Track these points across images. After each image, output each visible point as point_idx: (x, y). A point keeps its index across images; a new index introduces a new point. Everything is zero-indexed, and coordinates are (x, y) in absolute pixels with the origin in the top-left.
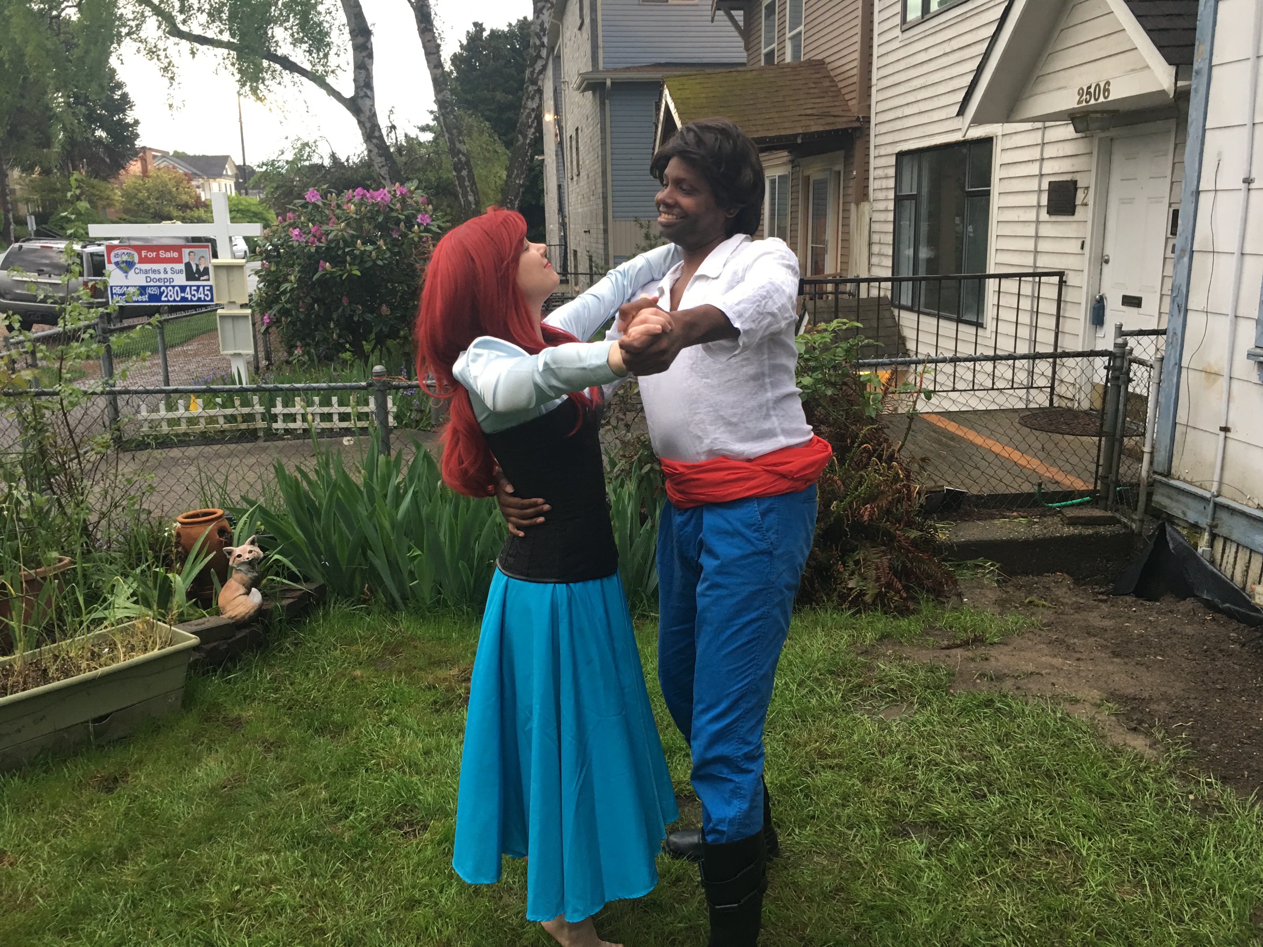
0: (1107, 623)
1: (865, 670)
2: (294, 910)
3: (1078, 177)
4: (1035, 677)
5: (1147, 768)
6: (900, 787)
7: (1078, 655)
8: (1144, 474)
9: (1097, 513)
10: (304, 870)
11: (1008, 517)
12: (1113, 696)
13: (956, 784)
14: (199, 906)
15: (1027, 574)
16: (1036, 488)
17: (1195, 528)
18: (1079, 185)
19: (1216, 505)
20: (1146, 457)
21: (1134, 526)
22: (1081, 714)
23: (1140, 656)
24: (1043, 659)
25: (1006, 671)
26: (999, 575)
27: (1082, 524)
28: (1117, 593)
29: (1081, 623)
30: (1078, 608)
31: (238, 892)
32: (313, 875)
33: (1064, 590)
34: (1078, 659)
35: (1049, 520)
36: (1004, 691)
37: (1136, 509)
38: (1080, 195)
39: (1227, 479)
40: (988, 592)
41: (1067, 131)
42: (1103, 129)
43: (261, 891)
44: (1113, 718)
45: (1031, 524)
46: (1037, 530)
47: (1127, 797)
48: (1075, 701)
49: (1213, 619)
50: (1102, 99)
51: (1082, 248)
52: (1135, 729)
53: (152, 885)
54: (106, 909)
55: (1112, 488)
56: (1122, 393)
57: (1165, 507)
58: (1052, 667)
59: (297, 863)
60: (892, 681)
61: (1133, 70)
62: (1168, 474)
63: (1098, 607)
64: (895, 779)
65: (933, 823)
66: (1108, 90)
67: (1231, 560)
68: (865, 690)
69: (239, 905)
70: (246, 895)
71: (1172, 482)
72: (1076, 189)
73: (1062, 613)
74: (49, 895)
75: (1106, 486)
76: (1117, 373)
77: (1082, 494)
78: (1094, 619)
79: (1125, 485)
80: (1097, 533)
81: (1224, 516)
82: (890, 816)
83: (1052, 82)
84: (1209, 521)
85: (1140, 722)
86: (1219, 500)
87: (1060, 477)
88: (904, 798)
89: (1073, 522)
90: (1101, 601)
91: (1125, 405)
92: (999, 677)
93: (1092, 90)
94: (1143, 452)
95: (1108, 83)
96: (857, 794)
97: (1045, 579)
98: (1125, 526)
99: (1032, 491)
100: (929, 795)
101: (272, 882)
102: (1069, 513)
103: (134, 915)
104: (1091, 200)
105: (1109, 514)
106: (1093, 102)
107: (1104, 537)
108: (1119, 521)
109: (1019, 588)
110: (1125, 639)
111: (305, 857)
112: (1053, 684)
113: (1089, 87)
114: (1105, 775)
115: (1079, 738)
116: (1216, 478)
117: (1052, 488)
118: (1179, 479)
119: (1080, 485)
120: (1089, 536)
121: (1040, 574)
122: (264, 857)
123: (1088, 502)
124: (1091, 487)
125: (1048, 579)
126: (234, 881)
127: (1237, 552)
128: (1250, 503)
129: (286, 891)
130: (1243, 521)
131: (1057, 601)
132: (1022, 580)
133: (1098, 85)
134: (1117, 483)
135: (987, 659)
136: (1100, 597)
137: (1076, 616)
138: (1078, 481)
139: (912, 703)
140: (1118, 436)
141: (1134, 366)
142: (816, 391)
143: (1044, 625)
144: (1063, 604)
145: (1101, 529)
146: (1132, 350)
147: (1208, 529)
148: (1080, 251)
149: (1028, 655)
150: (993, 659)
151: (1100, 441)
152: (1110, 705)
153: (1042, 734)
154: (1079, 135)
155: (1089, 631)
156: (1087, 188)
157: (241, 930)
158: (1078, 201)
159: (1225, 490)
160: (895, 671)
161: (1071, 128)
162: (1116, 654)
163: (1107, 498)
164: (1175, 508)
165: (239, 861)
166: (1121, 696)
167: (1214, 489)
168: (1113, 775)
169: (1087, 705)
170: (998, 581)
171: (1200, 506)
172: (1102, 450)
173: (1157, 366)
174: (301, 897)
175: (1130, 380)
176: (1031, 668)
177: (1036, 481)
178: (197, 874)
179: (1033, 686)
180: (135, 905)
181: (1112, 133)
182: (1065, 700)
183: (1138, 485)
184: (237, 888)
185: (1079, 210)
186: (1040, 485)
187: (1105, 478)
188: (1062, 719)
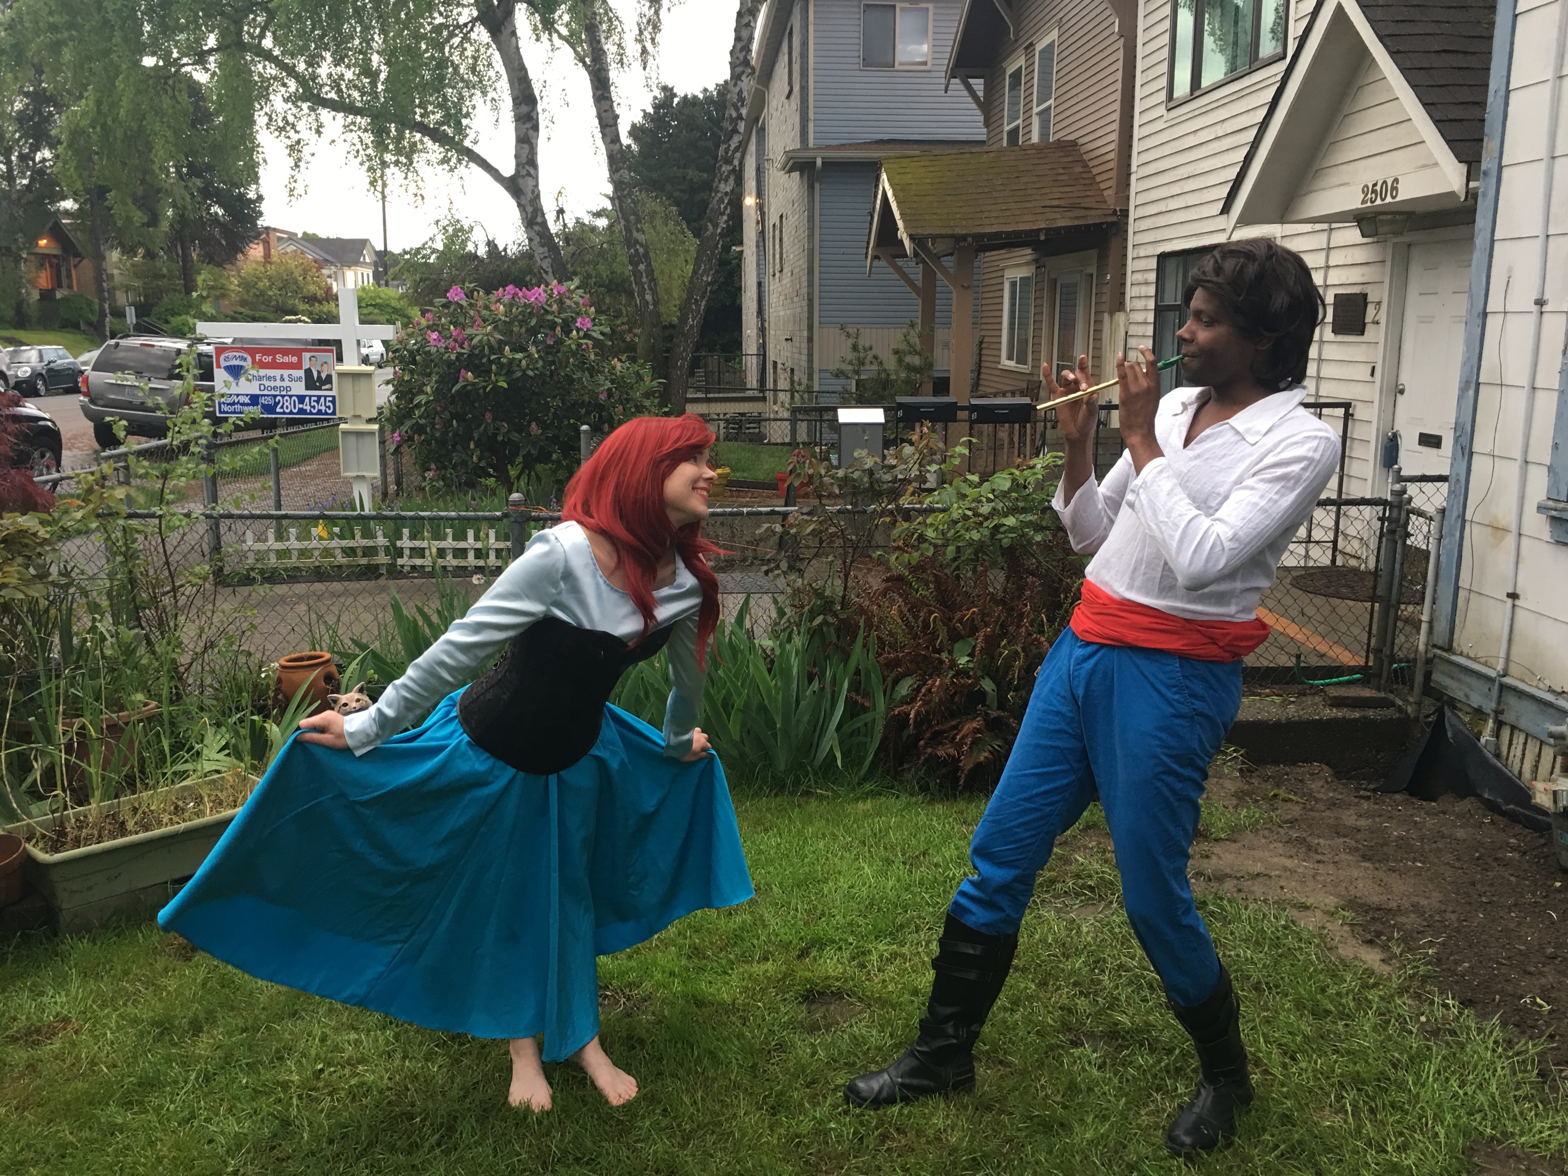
0: (1362, 823)
1: (1060, 863)
2: (381, 1092)
3: (1368, 290)
4: (1261, 879)
5: (1376, 985)
6: (1081, 993)
7: (1319, 857)
8: (1422, 647)
9: (1367, 693)
10: (394, 1051)
11: (1259, 695)
12: (1352, 904)
13: (1146, 992)
14: (278, 1083)
15: (1276, 763)
16: (1294, 660)
17: (1479, 712)
18: (1370, 299)
19: (1503, 687)
20: (1424, 627)
21: (1409, 709)
22: (1309, 922)
23: (1395, 861)
24: (1276, 860)
25: (1228, 871)
26: (1243, 763)
27: (1347, 706)
28: (1387, 790)
29: (1332, 821)
30: (1332, 804)
31: (321, 1071)
32: (404, 1058)
33: (1321, 783)
34: (1319, 862)
35: (1309, 700)
36: (1220, 893)
37: (1412, 689)
38: (1371, 311)
39: (1515, 655)
40: (1227, 784)
41: (1351, 234)
42: (1396, 233)
43: (347, 1071)
44: (1347, 928)
45: (1285, 704)
46: (1292, 711)
47: (1344, 1015)
48: (1304, 907)
49: (1492, 822)
50: (1389, 199)
51: (1372, 374)
52: (1370, 942)
53: (227, 1061)
54: (176, 1082)
55: (1386, 664)
56: (1399, 550)
57: (1446, 688)
58: (1285, 869)
59: (388, 1042)
60: (1090, 876)
61: (1425, 166)
62: (1449, 649)
63: (1357, 804)
64: (1076, 984)
65: (1114, 1034)
66: (1396, 189)
67: (1519, 753)
68: (1059, 886)
69: (321, 1084)
70: (331, 1074)
71: (1454, 658)
72: (1366, 304)
73: (1311, 810)
74: (115, 1066)
75: (1379, 660)
76: (1393, 526)
77: (1352, 670)
78: (1349, 818)
79: (1401, 661)
80: (1365, 718)
81: (1511, 700)
82: (1064, 1024)
83: (1333, 177)
84: (1493, 705)
85: (1379, 934)
86: (1507, 680)
87: (1323, 648)
88: (1082, 1003)
89: (1338, 702)
90: (1363, 797)
91: (1402, 564)
92: (1220, 878)
93: (1378, 188)
94: (1420, 621)
95: (1396, 180)
96: (1029, 998)
97: (1298, 770)
98: (1400, 709)
99: (1289, 664)
100: (1113, 1003)
101: (359, 1063)
102: (1333, 692)
103: (206, 1090)
104: (1383, 317)
105: (1382, 695)
106: (1379, 202)
107: (1373, 722)
108: (1393, 704)
109: (1266, 779)
110: (1381, 841)
111: (397, 1037)
112: (1282, 888)
113: (1375, 185)
114: (1323, 990)
115: (1301, 948)
116: (1503, 654)
117: (1314, 661)
118: (1461, 654)
119: (1347, 658)
120: (1354, 720)
121: (1294, 763)
122: (353, 1036)
123: (1359, 680)
124: (1362, 663)
125: (1303, 769)
126: (318, 1058)
127: (1525, 744)
128: (1541, 685)
129: (373, 1072)
130: (1532, 706)
131: (1311, 796)
132: (1270, 771)
133: (1385, 182)
134: (1393, 659)
135: (1207, 857)
136: (1362, 793)
137: (1328, 813)
138: (1347, 653)
139: (1111, 902)
140: (1393, 602)
141: (1413, 517)
142: (1023, 535)
143: (1286, 822)
144: (1317, 800)
145: (1371, 713)
146: (1410, 499)
147: (1492, 715)
148: (1369, 378)
149: (1258, 854)
150: (1214, 858)
151: (1373, 607)
152: (1346, 914)
153: (1257, 942)
154: (1365, 240)
155: (1338, 831)
156: (1379, 303)
157: (322, 1111)
158: (1369, 319)
159: (1514, 670)
160: (1097, 866)
161: (1358, 232)
162: (1365, 858)
163: (1380, 676)
164: (1455, 689)
165: (323, 1040)
166: (1361, 905)
167: (1500, 667)
168: (1331, 991)
169: (1318, 913)
170: (1241, 770)
171: (1484, 687)
172: (1376, 615)
173: (1438, 518)
174: (390, 1079)
175: (1409, 535)
176: (1259, 868)
177: (1294, 652)
178: (278, 1051)
179: (1258, 889)
180: (207, 1079)
181: (1407, 238)
182: (1294, 906)
183: (1415, 660)
184: (320, 1067)
185: (1370, 329)
186: (1298, 657)
187: (1378, 651)
188: (1285, 927)
